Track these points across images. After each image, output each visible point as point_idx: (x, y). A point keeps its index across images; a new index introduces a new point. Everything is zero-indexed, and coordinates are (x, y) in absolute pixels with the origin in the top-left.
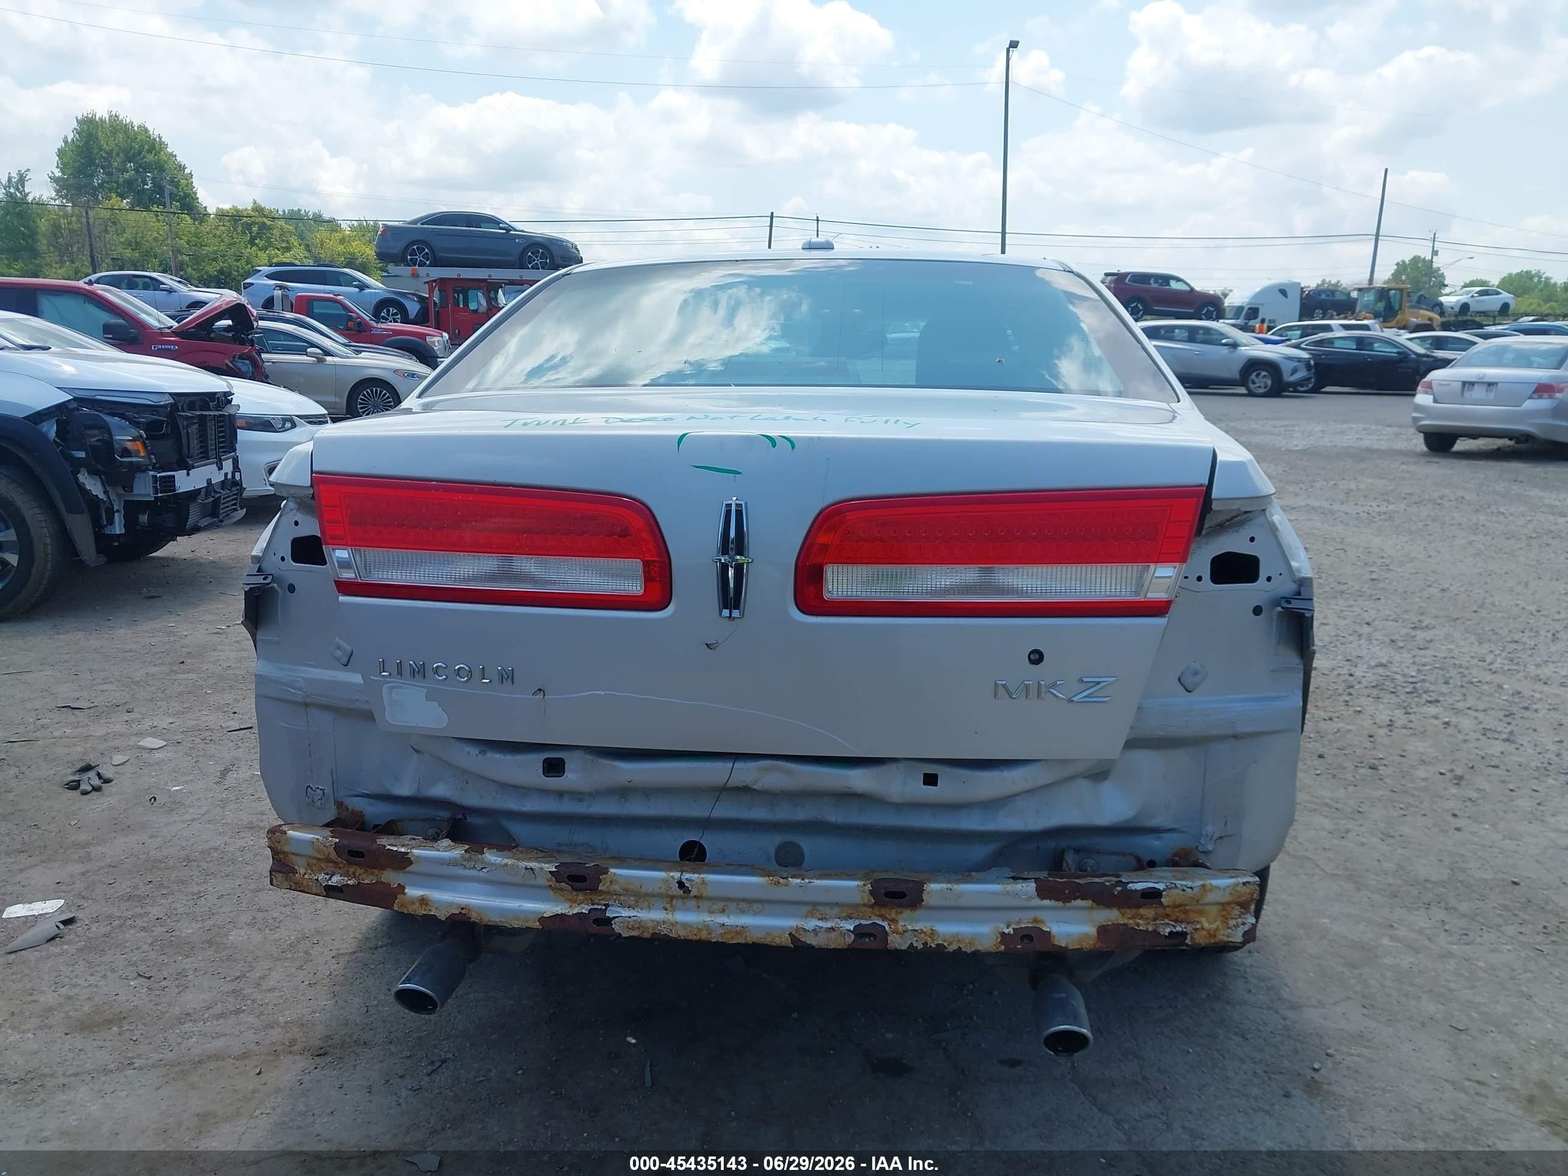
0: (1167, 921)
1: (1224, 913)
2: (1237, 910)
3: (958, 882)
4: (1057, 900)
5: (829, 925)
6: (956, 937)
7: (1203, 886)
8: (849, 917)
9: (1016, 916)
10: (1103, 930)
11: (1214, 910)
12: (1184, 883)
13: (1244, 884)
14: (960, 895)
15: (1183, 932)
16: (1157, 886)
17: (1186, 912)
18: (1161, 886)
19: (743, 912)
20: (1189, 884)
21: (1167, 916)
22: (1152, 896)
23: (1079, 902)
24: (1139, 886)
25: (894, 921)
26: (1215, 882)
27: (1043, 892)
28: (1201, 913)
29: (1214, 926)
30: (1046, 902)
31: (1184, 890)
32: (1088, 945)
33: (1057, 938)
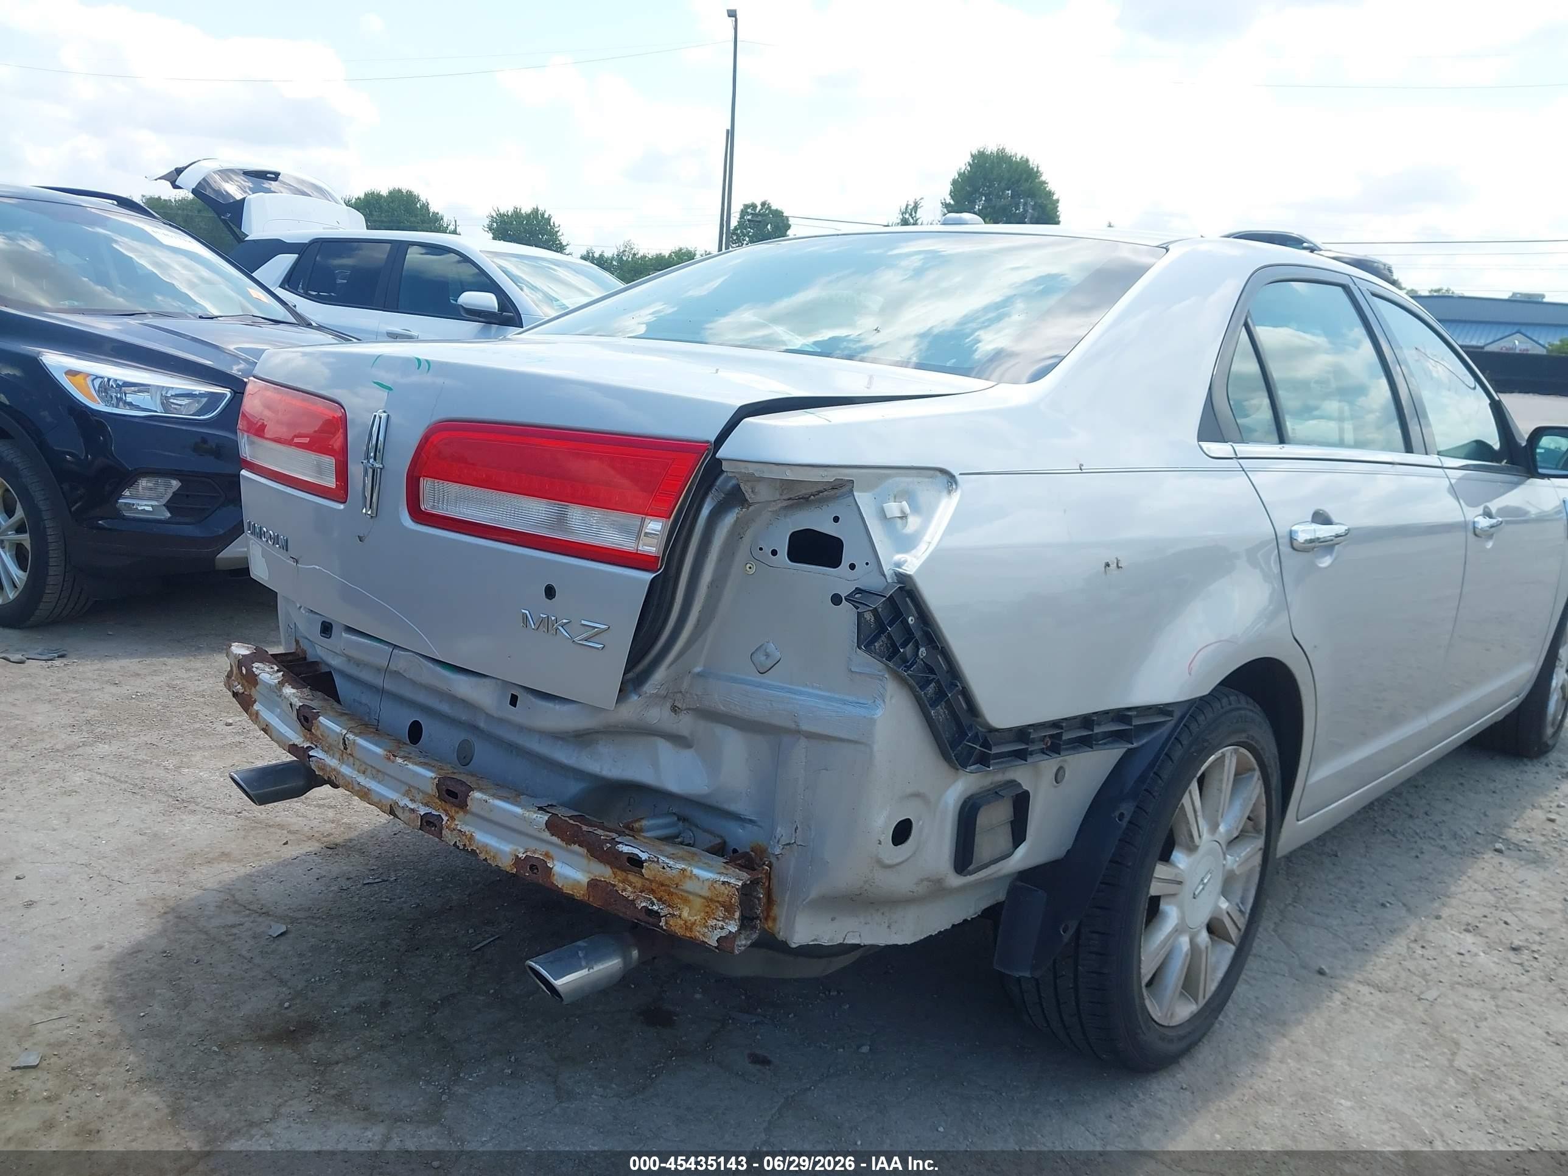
0: (651, 897)
1: (708, 909)
2: (720, 913)
3: (494, 796)
4: (563, 840)
5: (412, 806)
6: (486, 845)
7: (683, 870)
8: (426, 805)
9: (534, 845)
10: (593, 884)
11: (698, 903)
12: (667, 861)
13: (724, 883)
14: (493, 808)
15: (657, 912)
16: (641, 854)
17: (670, 894)
18: (644, 856)
19: (374, 778)
20: (671, 863)
21: (652, 891)
22: (636, 863)
23: (576, 847)
24: (625, 849)
25: (452, 818)
26: (696, 871)
27: (550, 826)
28: (686, 901)
29: (693, 919)
30: (555, 839)
31: (664, 868)
32: (580, 894)
33: (555, 877)
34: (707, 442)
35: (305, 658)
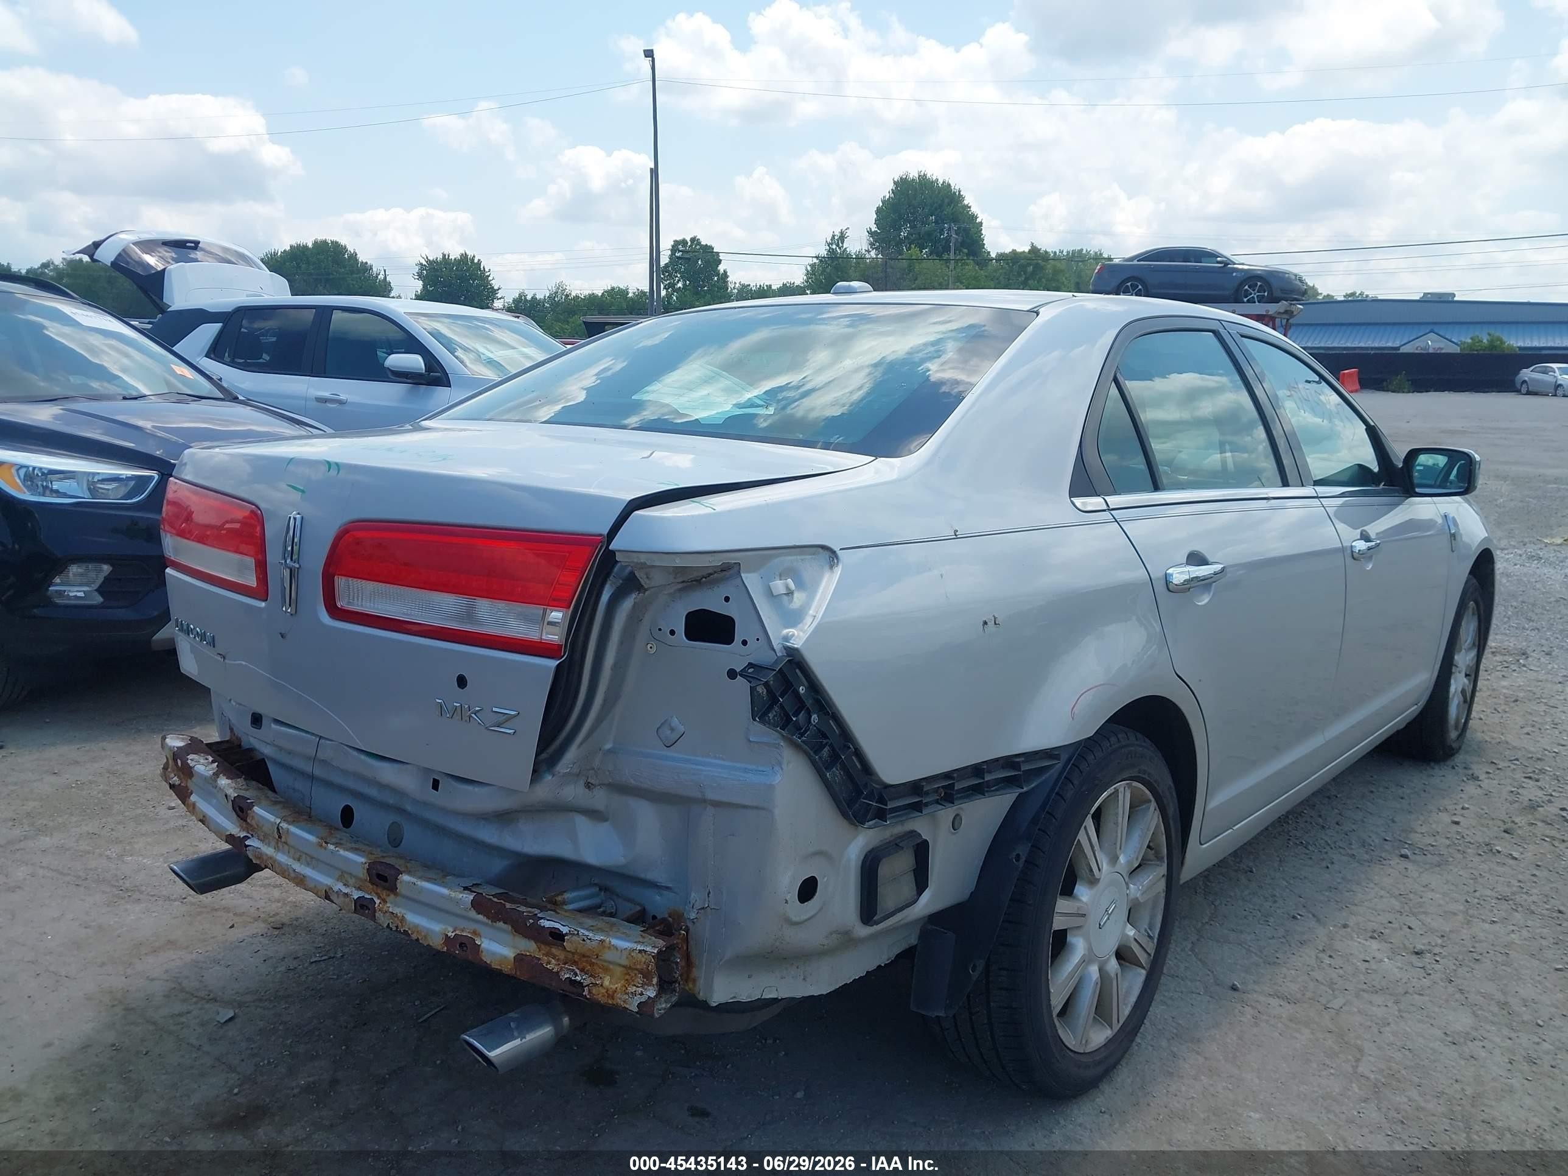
0: (574, 968)
1: (627, 977)
2: (639, 979)
3: (421, 878)
4: (488, 918)
5: (345, 890)
6: (416, 926)
7: (602, 941)
8: (359, 889)
9: (462, 924)
10: (519, 958)
11: (619, 971)
12: (587, 933)
13: (640, 951)
14: (422, 890)
15: (580, 983)
16: (562, 928)
17: (592, 964)
18: (565, 930)
19: (308, 864)
20: (591, 935)
21: (575, 963)
22: (558, 936)
23: (501, 924)
24: (547, 924)
25: (384, 901)
26: (614, 942)
27: (478, 905)
28: (606, 970)
29: (614, 987)
30: (480, 917)
31: (584, 940)
32: (507, 968)
33: (484, 954)
34: (601, 535)
35: (240, 745)
